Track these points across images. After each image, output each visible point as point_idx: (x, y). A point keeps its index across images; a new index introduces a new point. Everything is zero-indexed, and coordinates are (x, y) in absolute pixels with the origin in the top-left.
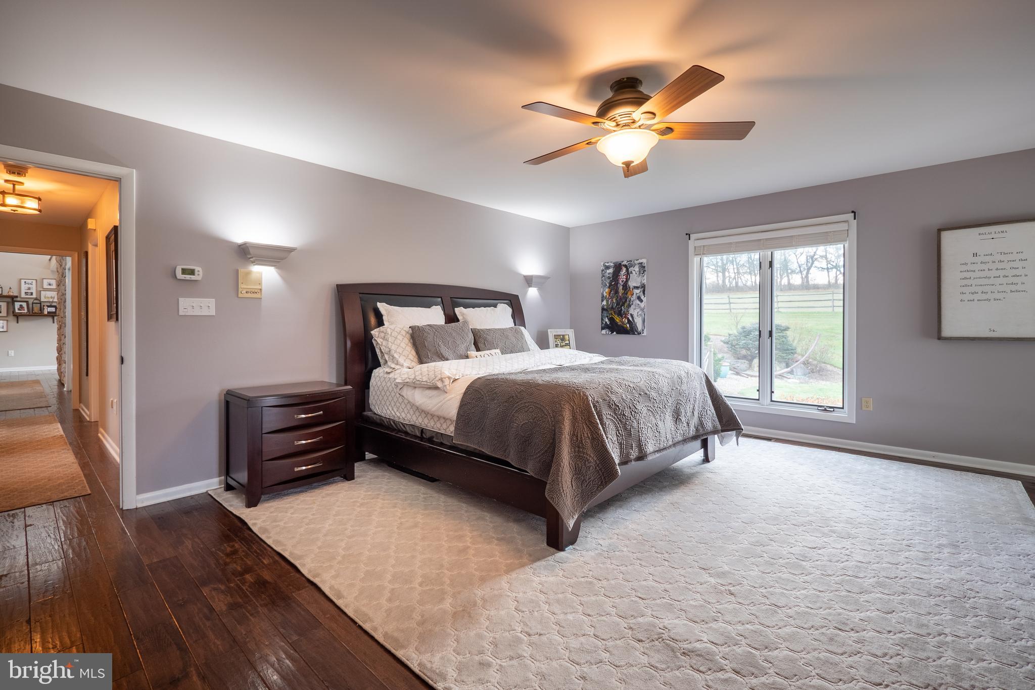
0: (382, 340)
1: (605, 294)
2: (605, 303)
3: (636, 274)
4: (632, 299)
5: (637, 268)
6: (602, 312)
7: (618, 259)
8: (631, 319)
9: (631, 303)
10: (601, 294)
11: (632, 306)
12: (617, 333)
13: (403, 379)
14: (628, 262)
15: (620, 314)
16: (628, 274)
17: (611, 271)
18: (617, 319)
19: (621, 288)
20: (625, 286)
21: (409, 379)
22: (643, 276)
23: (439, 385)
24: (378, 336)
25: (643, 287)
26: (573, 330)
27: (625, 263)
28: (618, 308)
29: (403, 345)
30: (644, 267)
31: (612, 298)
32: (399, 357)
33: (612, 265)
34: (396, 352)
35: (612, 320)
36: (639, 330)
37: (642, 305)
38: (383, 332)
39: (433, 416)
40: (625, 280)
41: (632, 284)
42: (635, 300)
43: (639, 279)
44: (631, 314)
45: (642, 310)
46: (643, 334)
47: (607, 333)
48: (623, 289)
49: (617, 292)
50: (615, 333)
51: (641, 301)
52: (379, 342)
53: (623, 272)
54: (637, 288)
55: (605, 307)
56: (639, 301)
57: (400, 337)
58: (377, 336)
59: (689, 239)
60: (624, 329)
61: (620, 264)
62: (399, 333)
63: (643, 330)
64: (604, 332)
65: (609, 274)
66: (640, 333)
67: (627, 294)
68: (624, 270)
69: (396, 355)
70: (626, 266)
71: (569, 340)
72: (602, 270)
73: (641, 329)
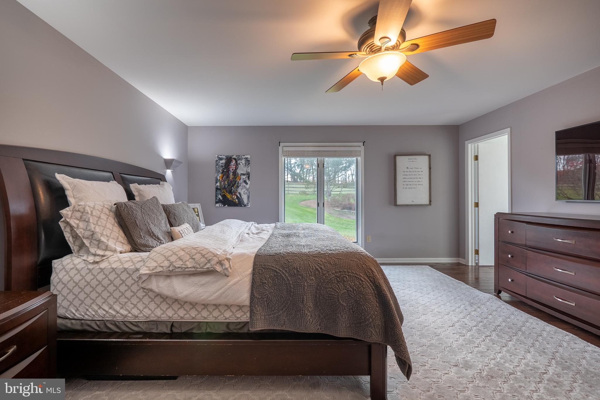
0: (77, 222)
1: (218, 178)
2: (218, 184)
3: (243, 165)
4: (240, 182)
5: (243, 161)
6: (216, 191)
7: (230, 154)
8: (239, 196)
9: (239, 185)
10: (215, 178)
11: (240, 187)
12: (228, 206)
13: (151, 268)
14: (237, 156)
15: (230, 192)
16: (237, 164)
17: (223, 161)
18: (229, 196)
19: (231, 174)
20: (235, 173)
21: (162, 267)
22: (248, 167)
23: (218, 268)
24: (71, 217)
25: (248, 174)
26: (200, 204)
27: (234, 157)
28: (229, 188)
29: (109, 226)
30: (249, 161)
31: (224, 181)
32: (108, 240)
33: (224, 157)
34: (102, 234)
35: (224, 196)
36: (245, 204)
37: (248, 186)
38: (79, 211)
39: (217, 306)
40: (234, 169)
41: (239, 171)
42: (242, 183)
43: (245, 169)
44: (239, 192)
45: (247, 190)
46: (248, 206)
47: (220, 206)
48: (233, 175)
49: (228, 177)
50: (226, 206)
51: (247, 184)
52: (73, 224)
53: (233, 163)
54: (244, 174)
55: (219, 187)
56: (245, 183)
57: (103, 216)
58: (69, 217)
59: (280, 146)
60: (234, 203)
61: (231, 157)
62: (102, 211)
63: (248, 204)
64: (218, 205)
65: (222, 163)
66: (246, 206)
67: (236, 178)
68: (234, 162)
69: (103, 239)
70: (235, 159)
71: (198, 212)
72: (216, 161)
73: (246, 202)
